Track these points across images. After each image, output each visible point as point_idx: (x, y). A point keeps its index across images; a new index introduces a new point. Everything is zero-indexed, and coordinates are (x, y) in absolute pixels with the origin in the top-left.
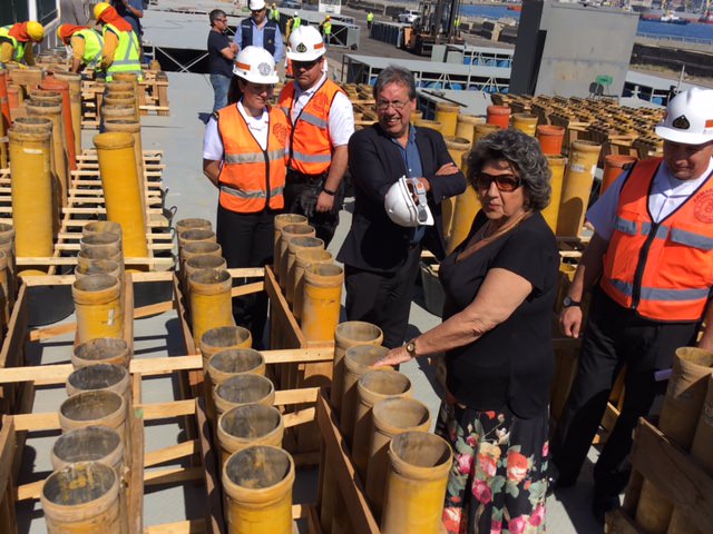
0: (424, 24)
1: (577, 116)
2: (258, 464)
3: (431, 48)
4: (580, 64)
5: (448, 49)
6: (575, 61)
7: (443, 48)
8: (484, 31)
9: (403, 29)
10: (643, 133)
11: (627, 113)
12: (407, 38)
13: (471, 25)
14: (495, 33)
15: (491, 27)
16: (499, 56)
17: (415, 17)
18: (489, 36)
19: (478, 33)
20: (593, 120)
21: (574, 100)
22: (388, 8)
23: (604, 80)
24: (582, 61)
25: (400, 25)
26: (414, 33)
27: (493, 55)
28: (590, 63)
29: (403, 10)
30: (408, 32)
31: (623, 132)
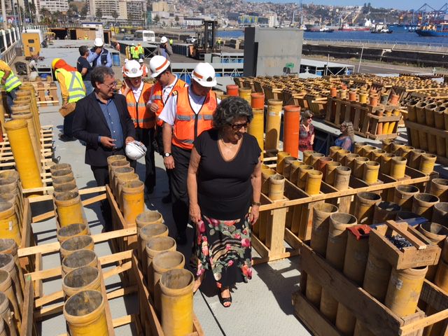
0: (199, 43)
1: (276, 85)
2: (86, 301)
3: (204, 56)
4: (276, 58)
5: (213, 56)
6: (275, 57)
7: (210, 55)
8: (231, 44)
9: (189, 47)
10: (309, 91)
11: (301, 81)
12: (191, 51)
13: (224, 42)
14: (237, 45)
15: (235, 42)
16: (239, 57)
17: (194, 40)
18: (234, 47)
19: (229, 46)
20: (284, 87)
21: (276, 77)
22: (181, 36)
23: (290, 65)
24: (278, 57)
25: (187, 45)
26: (194, 48)
27: (236, 57)
28: (282, 57)
29: (189, 37)
30: (191, 48)
31: (299, 92)
